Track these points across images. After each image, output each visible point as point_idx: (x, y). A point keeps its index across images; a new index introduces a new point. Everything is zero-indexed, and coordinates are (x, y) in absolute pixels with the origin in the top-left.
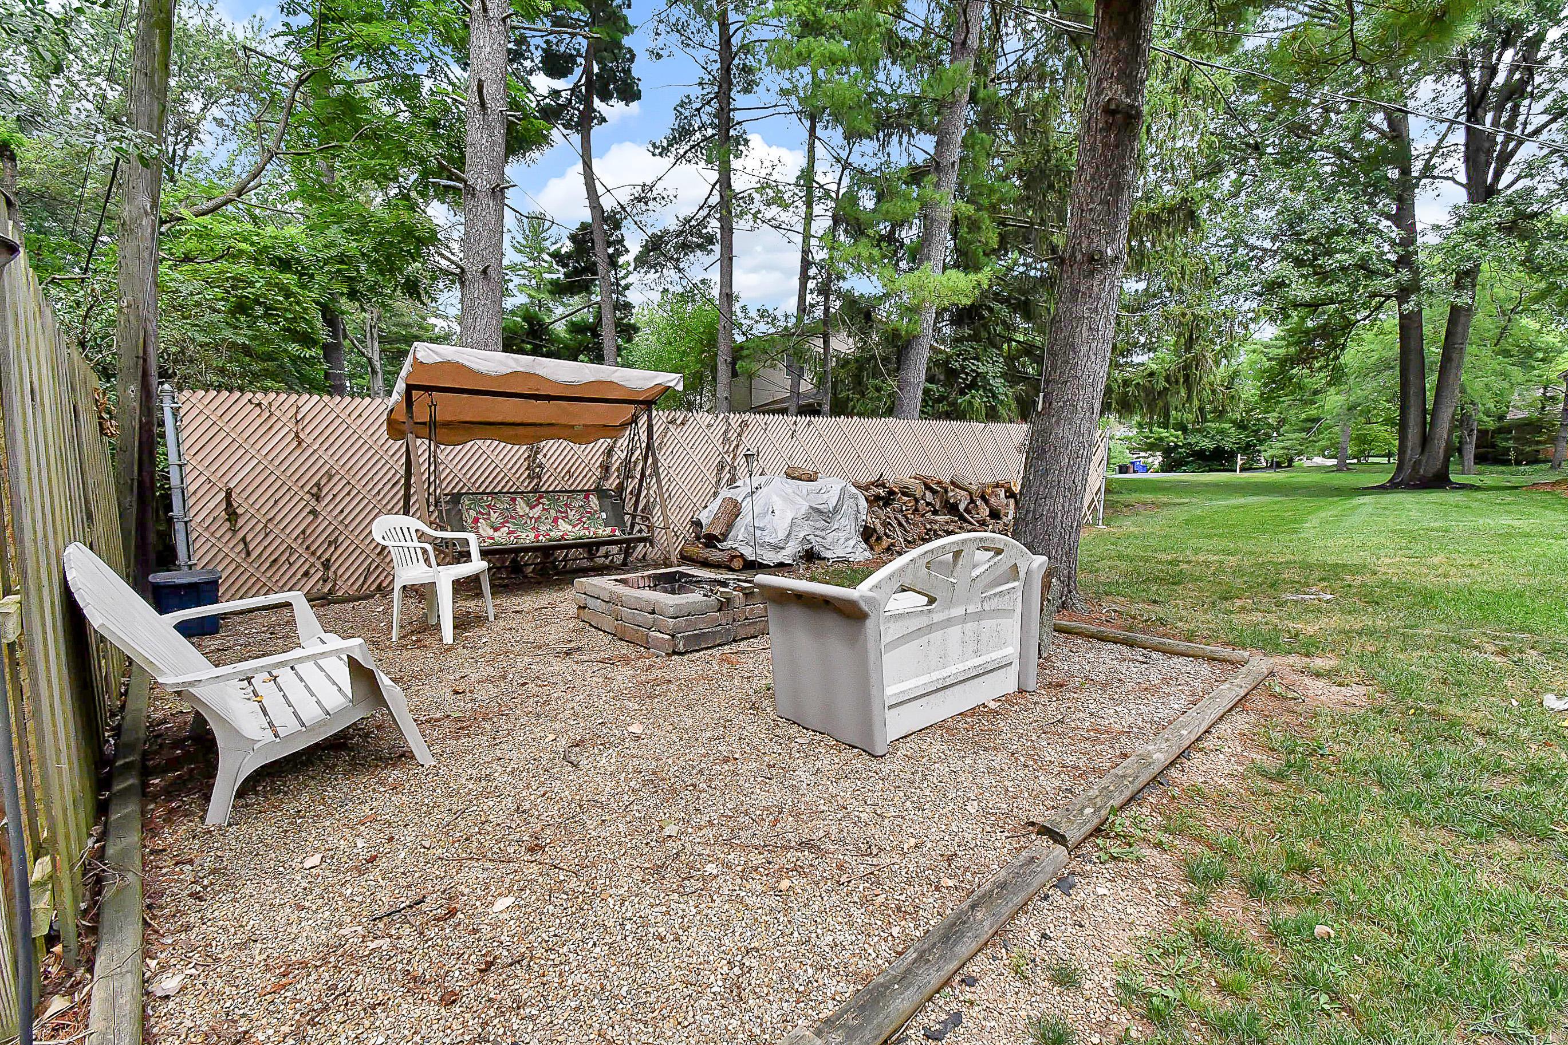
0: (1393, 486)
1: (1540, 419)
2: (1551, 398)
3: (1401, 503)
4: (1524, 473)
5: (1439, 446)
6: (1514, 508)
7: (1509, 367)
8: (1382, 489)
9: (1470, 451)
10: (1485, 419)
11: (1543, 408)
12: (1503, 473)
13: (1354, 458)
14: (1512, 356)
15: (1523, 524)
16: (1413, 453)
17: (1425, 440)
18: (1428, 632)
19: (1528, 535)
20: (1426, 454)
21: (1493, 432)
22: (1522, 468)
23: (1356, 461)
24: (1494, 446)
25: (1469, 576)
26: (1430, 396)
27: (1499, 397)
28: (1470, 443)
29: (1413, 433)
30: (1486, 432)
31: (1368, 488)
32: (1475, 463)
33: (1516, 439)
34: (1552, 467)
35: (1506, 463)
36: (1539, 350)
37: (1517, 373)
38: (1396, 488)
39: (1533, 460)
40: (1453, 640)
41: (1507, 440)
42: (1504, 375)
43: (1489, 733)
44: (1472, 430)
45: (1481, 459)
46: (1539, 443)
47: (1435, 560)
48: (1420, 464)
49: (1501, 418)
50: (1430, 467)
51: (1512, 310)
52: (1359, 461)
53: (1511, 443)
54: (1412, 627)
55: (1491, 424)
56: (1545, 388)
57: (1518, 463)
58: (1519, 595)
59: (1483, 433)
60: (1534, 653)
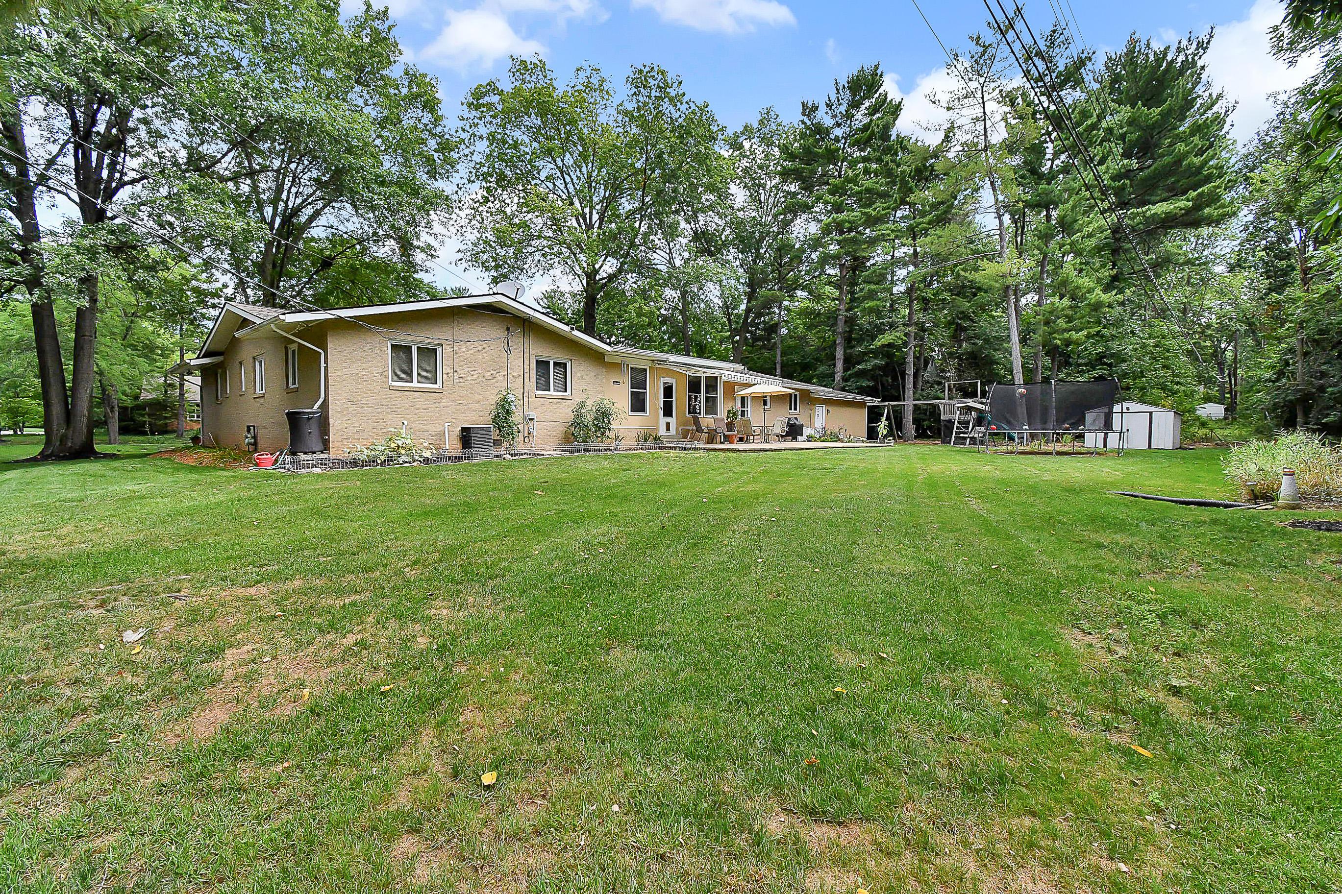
0: (43, 459)
1: (164, 401)
2: (170, 385)
3: (43, 477)
4: (158, 441)
5: (82, 422)
6: (139, 474)
7: (136, 359)
8: (33, 461)
9: (114, 425)
10: (124, 398)
11: (166, 392)
12: (143, 442)
13: (10, 429)
14: (137, 350)
15: (141, 488)
16: (59, 429)
17: (69, 416)
18: (41, 603)
19: (144, 497)
20: (71, 430)
21: (132, 408)
22: (156, 437)
23: (11, 432)
24: (132, 420)
25: (91, 540)
26: (69, 376)
27: (132, 381)
28: (113, 417)
29: (57, 410)
30: (126, 408)
31: (17, 461)
32: (120, 434)
33: (149, 415)
34: (177, 436)
35: (144, 433)
36: (158, 347)
37: (143, 363)
38: (46, 460)
39: (164, 431)
40: (61, 606)
41: (143, 416)
42: (133, 364)
43: (76, 681)
44: (113, 407)
45: (124, 430)
46: (166, 418)
47: (65, 531)
48: (67, 438)
49: (137, 397)
50: (78, 439)
51: (133, 314)
52: (15, 432)
53: (146, 419)
54: (26, 603)
55: (129, 402)
56: (165, 378)
57: (153, 434)
58: (127, 550)
59: (123, 410)
60: (125, 598)
